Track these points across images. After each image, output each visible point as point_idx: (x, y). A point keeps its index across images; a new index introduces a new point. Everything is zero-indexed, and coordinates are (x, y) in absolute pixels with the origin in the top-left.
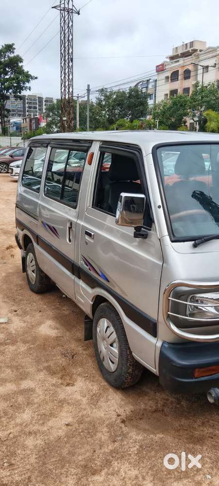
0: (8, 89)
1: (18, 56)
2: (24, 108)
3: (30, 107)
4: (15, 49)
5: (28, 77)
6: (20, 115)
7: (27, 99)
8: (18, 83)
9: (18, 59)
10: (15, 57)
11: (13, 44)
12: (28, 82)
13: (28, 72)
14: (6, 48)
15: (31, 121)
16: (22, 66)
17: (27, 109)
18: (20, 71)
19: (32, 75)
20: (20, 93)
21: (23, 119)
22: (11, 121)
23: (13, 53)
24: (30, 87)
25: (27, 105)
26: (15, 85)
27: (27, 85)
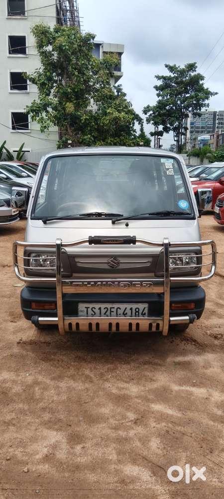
0: (187, 108)
1: (199, 74)
2: (214, 123)
3: (219, 123)
4: (197, 67)
5: (208, 94)
6: (209, 132)
7: (218, 115)
8: (198, 100)
9: (200, 77)
10: (195, 76)
11: (195, 63)
12: (208, 99)
13: (207, 89)
14: (188, 68)
15: (218, 137)
16: (202, 84)
17: (217, 125)
18: (201, 89)
19: (212, 91)
20: (200, 110)
21: (211, 136)
22: (199, 138)
23: (195, 71)
24: (208, 104)
25: (217, 121)
26: (194, 102)
27: (206, 102)
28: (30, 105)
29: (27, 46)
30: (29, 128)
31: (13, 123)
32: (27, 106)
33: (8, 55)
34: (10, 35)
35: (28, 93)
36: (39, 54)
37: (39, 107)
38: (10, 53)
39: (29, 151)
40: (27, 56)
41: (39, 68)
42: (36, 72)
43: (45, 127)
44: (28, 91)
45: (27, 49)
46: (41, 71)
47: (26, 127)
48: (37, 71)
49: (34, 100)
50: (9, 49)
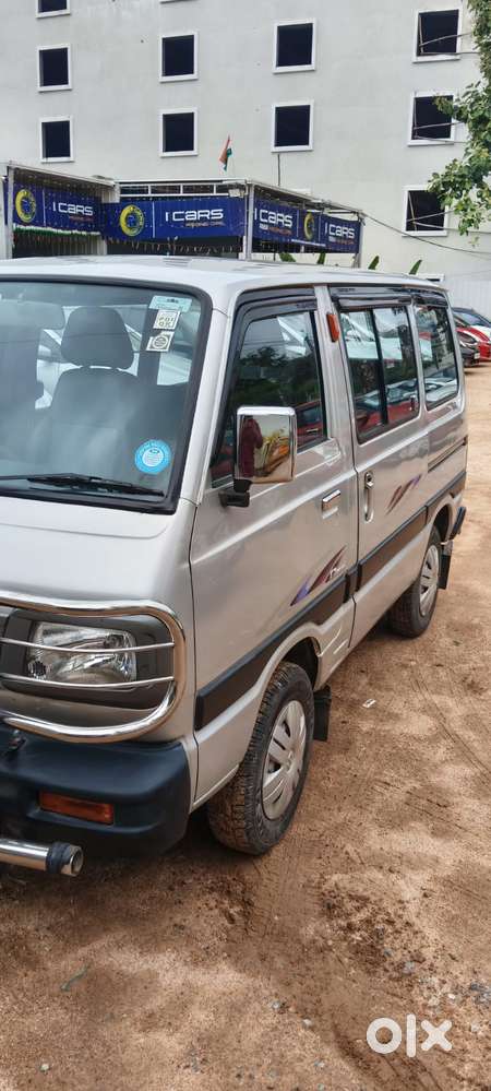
28: (442, 171)
29: (459, 33)
30: (445, 226)
31: (409, 216)
32: (435, 175)
33: (415, 58)
34: (422, 11)
35: (452, 144)
36: (478, 50)
37: (463, 176)
38: (419, 54)
39: (438, 280)
40: (458, 57)
41: (475, 84)
42: (468, 93)
43: (470, 222)
44: (452, 139)
45: (459, 40)
46: (480, 89)
47: (438, 223)
48: (472, 89)
49: (455, 160)
50: (419, 42)
